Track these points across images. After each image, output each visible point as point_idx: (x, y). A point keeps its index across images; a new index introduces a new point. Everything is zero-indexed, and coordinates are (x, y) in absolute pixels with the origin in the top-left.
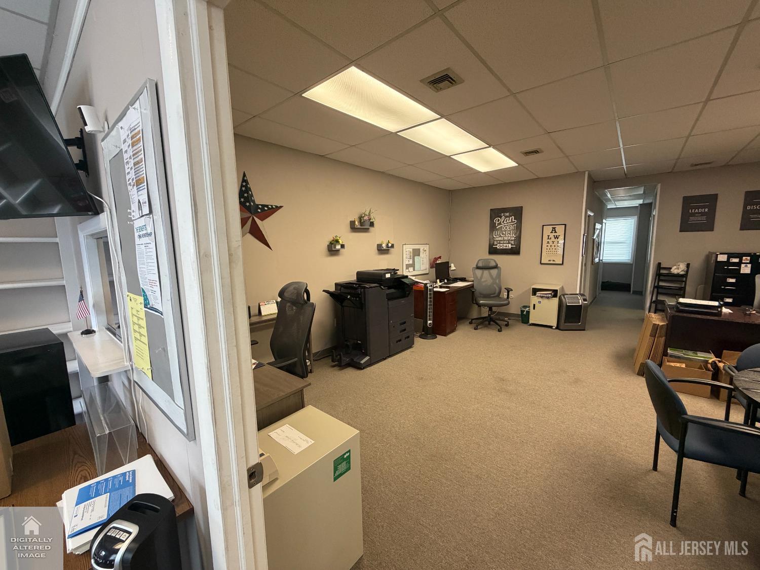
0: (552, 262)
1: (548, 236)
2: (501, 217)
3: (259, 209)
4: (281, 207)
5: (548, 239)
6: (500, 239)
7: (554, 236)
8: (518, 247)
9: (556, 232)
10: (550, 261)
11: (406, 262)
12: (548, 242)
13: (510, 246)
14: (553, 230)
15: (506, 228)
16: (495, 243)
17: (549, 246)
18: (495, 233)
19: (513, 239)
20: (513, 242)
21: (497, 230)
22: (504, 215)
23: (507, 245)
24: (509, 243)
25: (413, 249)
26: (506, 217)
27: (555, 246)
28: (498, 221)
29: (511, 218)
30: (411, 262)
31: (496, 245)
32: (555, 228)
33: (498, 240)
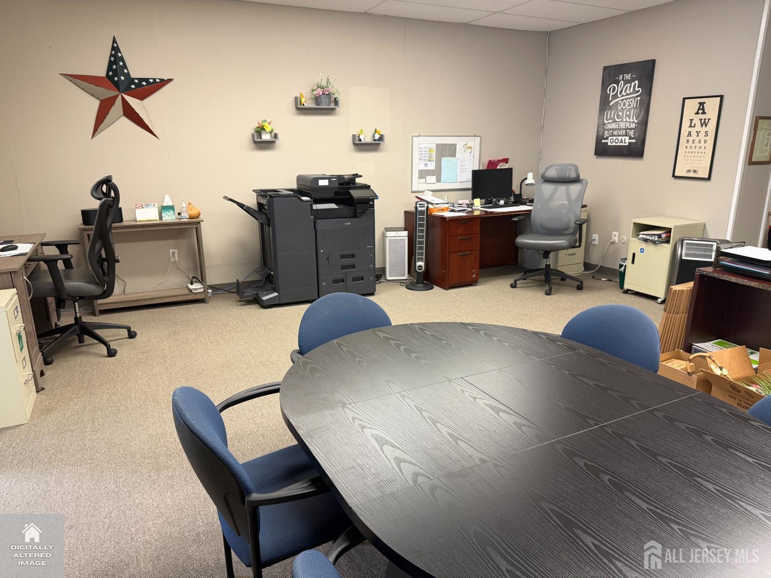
0: (692, 175)
1: (691, 120)
2: (617, 83)
3: (134, 84)
4: (170, 80)
5: (691, 126)
6: (613, 126)
7: (701, 120)
8: (639, 143)
9: (704, 113)
10: (689, 171)
11: (419, 166)
12: (690, 134)
13: (627, 140)
14: (699, 109)
15: (624, 105)
16: (606, 135)
17: (691, 141)
18: (607, 113)
19: (633, 126)
20: (632, 133)
21: (611, 108)
22: (623, 79)
23: (623, 138)
24: (626, 135)
25: (438, 145)
26: (627, 82)
27: (700, 141)
28: (613, 91)
29: (633, 84)
30: (432, 166)
31: (607, 138)
32: (702, 104)
33: (611, 129)
